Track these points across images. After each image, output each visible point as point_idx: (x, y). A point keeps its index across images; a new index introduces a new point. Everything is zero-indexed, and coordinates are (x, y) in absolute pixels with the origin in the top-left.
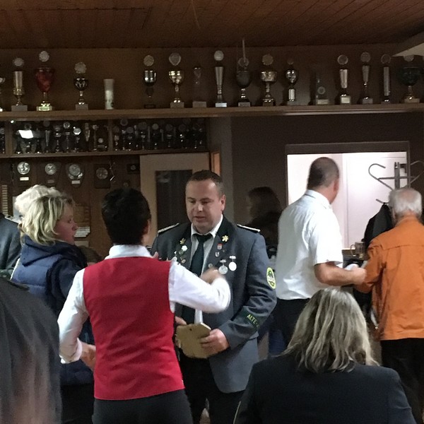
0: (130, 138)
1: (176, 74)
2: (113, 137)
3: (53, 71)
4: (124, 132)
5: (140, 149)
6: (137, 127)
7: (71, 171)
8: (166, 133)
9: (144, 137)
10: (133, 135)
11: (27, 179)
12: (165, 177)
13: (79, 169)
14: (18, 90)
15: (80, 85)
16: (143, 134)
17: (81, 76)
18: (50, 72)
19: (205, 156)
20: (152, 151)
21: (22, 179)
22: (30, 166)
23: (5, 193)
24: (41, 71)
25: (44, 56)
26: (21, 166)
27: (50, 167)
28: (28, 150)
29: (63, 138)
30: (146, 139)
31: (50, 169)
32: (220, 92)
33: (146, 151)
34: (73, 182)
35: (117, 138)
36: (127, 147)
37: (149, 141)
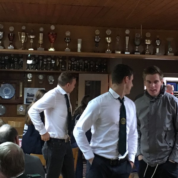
0: (75, 66)
1: (109, 39)
2: (68, 65)
3: (56, 34)
4: (73, 63)
5: (79, 71)
6: (79, 61)
7: (49, 78)
8: (90, 65)
9: (81, 66)
10: (76, 65)
11: (31, 80)
12: (89, 83)
13: (53, 78)
14: (41, 42)
15: (68, 41)
16: (81, 65)
17: (68, 37)
18: (55, 34)
19: (107, 75)
20: (84, 72)
21: (29, 80)
22: (32, 75)
23: (21, 86)
24: (51, 34)
25: (53, 27)
26: (28, 75)
27: (41, 76)
28: (32, 68)
29: (47, 65)
30: (82, 67)
31: (41, 77)
32: (127, 47)
33: (82, 72)
34: (50, 83)
35: (70, 65)
36: (74, 70)
37: (83, 67)
